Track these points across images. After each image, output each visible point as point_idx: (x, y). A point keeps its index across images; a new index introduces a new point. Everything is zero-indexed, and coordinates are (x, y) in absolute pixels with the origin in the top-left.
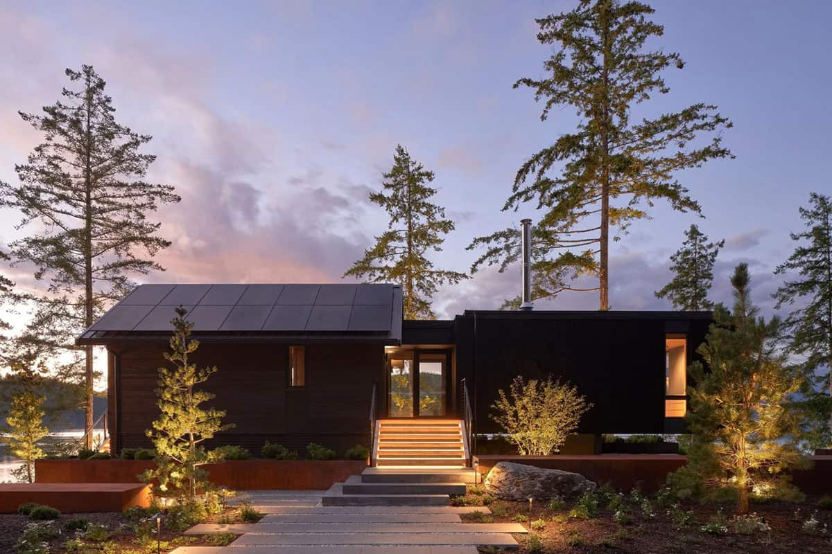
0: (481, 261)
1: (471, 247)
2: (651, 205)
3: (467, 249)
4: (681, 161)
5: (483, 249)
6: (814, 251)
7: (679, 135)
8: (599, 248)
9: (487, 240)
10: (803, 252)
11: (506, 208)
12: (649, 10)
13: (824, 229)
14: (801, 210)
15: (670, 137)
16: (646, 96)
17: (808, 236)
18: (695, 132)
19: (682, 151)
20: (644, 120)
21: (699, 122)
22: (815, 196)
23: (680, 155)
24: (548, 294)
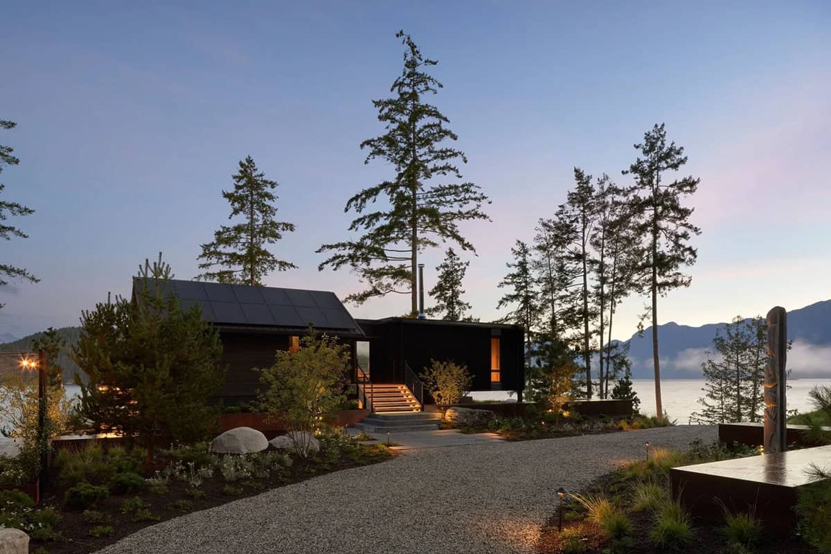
0: (327, 263)
1: (319, 251)
2: (444, 241)
3: (317, 252)
4: (461, 215)
5: (330, 254)
6: (518, 275)
7: (460, 200)
8: (411, 264)
9: (331, 247)
10: (514, 276)
11: (351, 228)
12: (446, 119)
13: (524, 263)
14: (512, 249)
15: (456, 200)
16: (444, 173)
17: (516, 266)
18: (470, 201)
19: (461, 210)
20: (440, 185)
21: (473, 196)
22: (519, 242)
23: (460, 212)
24: (381, 294)
